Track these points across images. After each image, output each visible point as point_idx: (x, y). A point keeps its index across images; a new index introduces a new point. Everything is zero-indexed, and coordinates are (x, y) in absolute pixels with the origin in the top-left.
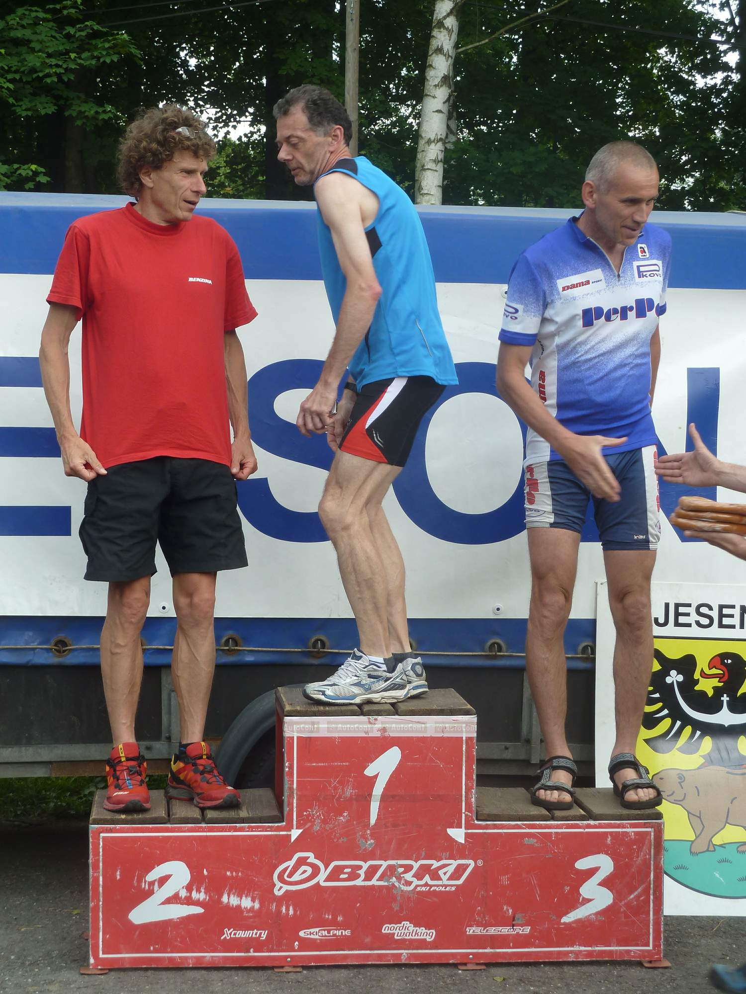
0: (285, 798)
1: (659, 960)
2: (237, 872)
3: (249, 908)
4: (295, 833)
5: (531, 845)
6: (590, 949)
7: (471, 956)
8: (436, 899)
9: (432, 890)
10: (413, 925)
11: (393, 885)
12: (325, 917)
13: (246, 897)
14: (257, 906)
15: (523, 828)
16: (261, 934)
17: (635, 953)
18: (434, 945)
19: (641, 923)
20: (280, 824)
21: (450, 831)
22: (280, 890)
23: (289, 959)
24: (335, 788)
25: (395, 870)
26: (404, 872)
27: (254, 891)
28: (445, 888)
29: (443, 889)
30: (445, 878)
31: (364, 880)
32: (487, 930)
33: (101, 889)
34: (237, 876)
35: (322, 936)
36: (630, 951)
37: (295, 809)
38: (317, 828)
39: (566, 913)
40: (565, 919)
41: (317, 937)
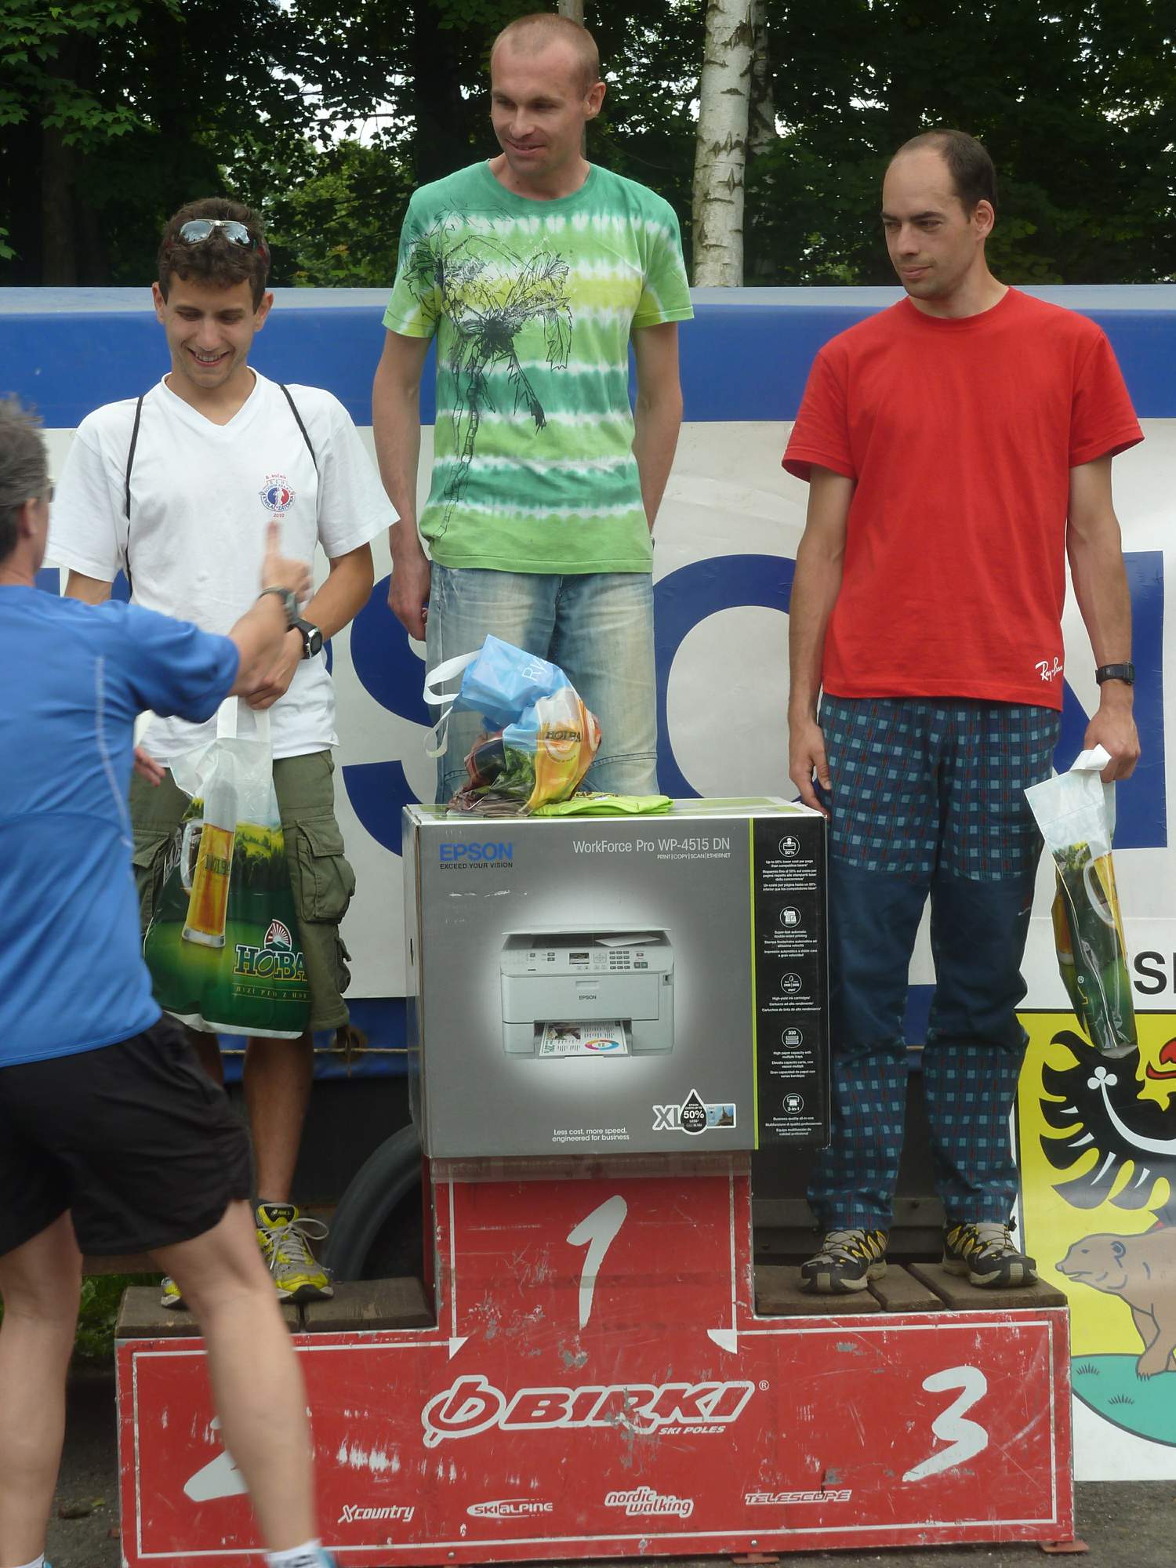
0: (437, 1286)
1: (1069, 1541)
2: (361, 1410)
3: (382, 1470)
4: (455, 1344)
5: (848, 1353)
6: (952, 1524)
7: (754, 1542)
8: (692, 1448)
9: (685, 1432)
10: (655, 1493)
11: (621, 1426)
12: (508, 1483)
13: (378, 1451)
14: (396, 1466)
15: (835, 1326)
16: (403, 1512)
17: (1028, 1529)
18: (692, 1524)
19: (1036, 1480)
20: (429, 1330)
21: (715, 1335)
22: (433, 1437)
23: (452, 1554)
24: (520, 1267)
25: (624, 1401)
26: (639, 1404)
27: (390, 1441)
28: (708, 1429)
29: (704, 1431)
30: (706, 1412)
31: (571, 1420)
32: (780, 1498)
33: (136, 1444)
34: (362, 1416)
35: (506, 1514)
36: (1019, 1527)
37: (454, 1304)
38: (491, 1334)
39: (910, 1466)
40: (910, 1477)
41: (496, 1515)
